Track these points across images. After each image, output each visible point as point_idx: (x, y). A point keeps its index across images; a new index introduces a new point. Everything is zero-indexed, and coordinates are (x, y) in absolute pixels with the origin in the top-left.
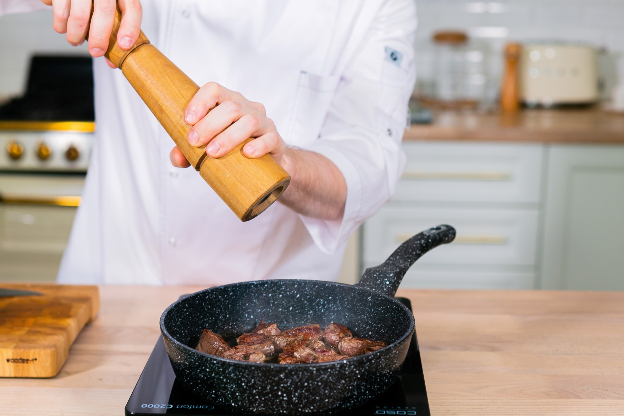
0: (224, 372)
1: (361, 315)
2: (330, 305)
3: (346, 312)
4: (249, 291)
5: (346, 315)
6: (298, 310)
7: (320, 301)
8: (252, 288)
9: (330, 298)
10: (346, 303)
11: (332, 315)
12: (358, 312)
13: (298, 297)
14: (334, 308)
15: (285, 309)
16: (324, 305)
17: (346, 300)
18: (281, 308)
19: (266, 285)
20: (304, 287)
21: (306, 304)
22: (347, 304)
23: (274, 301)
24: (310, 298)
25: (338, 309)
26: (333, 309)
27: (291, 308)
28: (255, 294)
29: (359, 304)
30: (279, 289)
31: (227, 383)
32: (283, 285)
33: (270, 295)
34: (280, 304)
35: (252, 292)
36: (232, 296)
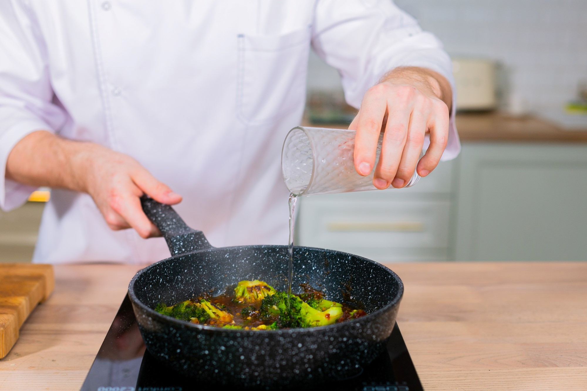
1: (220, 275)
2: (187, 279)
3: (203, 279)
5: (205, 282)
9: (186, 271)
10: (201, 270)
11: (191, 288)
12: (217, 274)
14: (191, 280)
16: (182, 281)
17: (201, 267)
22: (203, 271)
25: (195, 279)
26: (190, 282)
29: (215, 266)
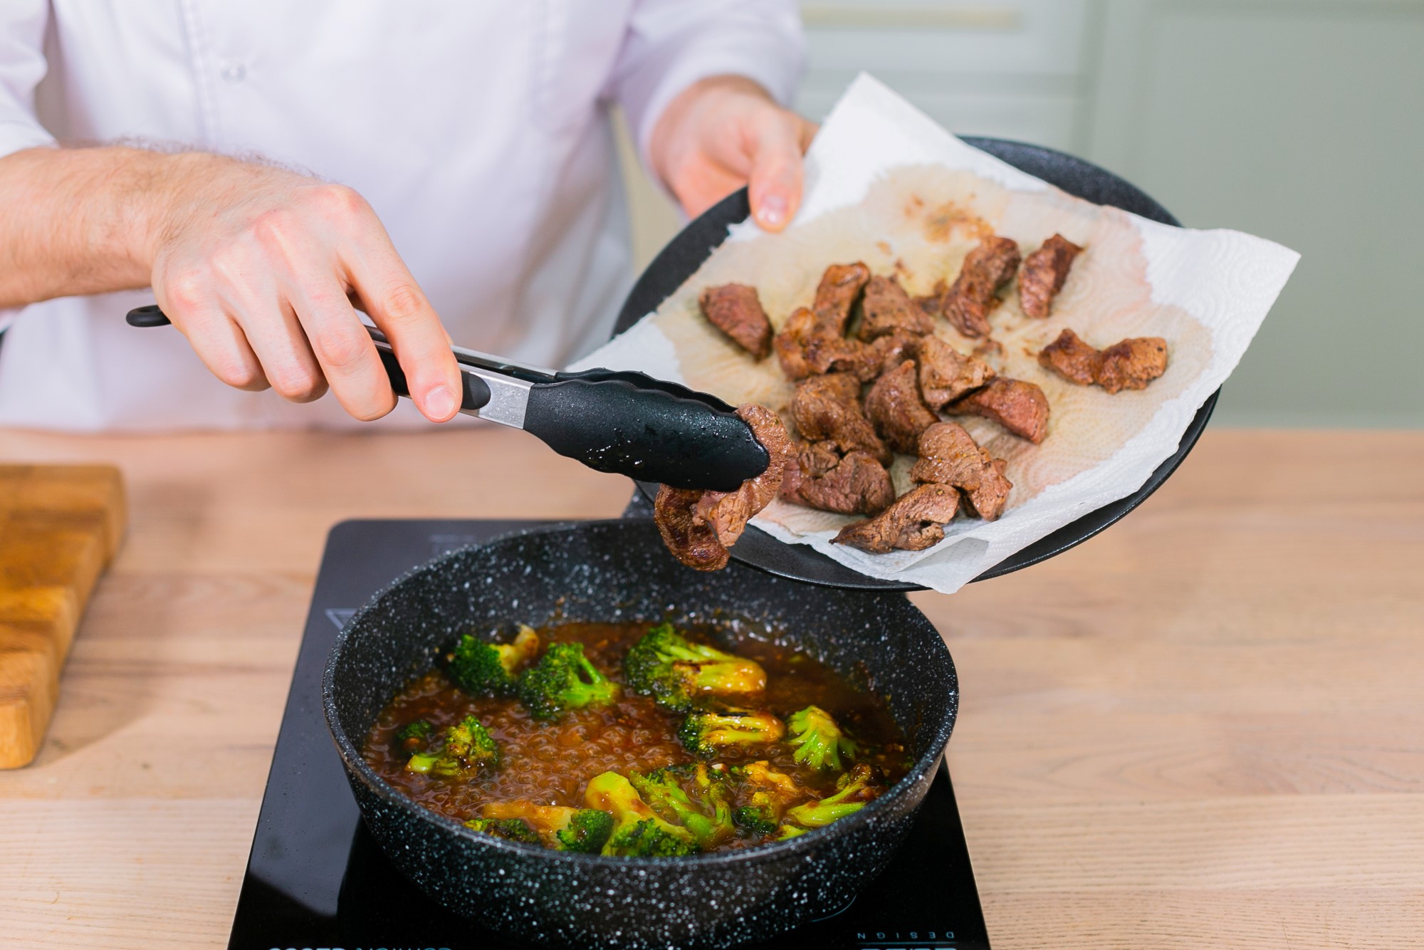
0: (664, 888)
4: (424, 592)
6: (531, 602)
7: (581, 569)
8: (428, 582)
13: (529, 574)
14: (619, 580)
15: (502, 607)
18: (494, 608)
19: (456, 566)
20: (541, 546)
21: (548, 584)
23: (477, 596)
24: (556, 568)
25: (628, 579)
26: (615, 582)
27: (515, 603)
28: (435, 593)
30: (483, 567)
31: (667, 909)
32: (493, 553)
33: (467, 585)
34: (490, 601)
35: (430, 591)
36: (393, 618)
